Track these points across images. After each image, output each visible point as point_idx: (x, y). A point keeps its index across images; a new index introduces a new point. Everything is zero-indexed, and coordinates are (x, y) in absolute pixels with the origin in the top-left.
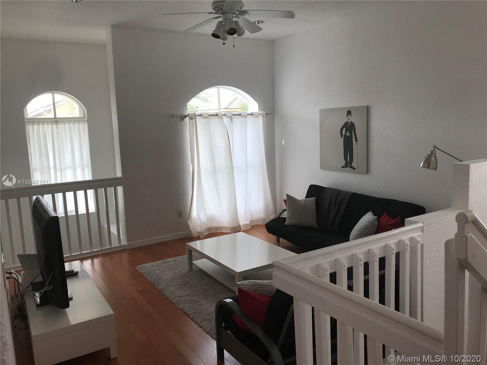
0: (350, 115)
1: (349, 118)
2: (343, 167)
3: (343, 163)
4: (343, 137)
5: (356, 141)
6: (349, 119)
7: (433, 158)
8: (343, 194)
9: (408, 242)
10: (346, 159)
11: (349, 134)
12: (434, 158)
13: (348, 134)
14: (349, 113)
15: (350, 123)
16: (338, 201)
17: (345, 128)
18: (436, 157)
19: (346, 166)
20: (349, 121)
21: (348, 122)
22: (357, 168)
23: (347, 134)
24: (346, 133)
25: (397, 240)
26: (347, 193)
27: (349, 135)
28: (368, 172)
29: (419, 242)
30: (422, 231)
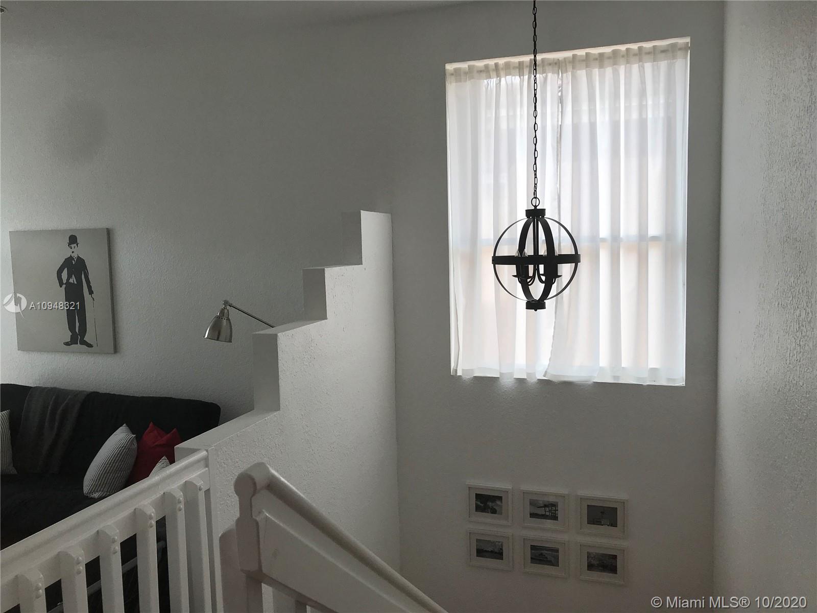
0: (75, 245)
1: (73, 250)
2: (67, 344)
3: (67, 335)
4: (65, 285)
5: (91, 292)
6: (73, 252)
7: (225, 322)
8: (69, 397)
9: (180, 495)
10: (71, 327)
11: (75, 280)
12: (227, 323)
13: (73, 280)
14: (73, 240)
15: (75, 259)
16: (59, 411)
17: (66, 270)
18: (229, 320)
19: (73, 341)
20: (75, 255)
21: (71, 258)
22: (95, 345)
23: (71, 281)
24: (69, 277)
25: (158, 496)
26: (76, 394)
27: (75, 283)
28: (116, 350)
29: (200, 489)
30: (207, 466)
